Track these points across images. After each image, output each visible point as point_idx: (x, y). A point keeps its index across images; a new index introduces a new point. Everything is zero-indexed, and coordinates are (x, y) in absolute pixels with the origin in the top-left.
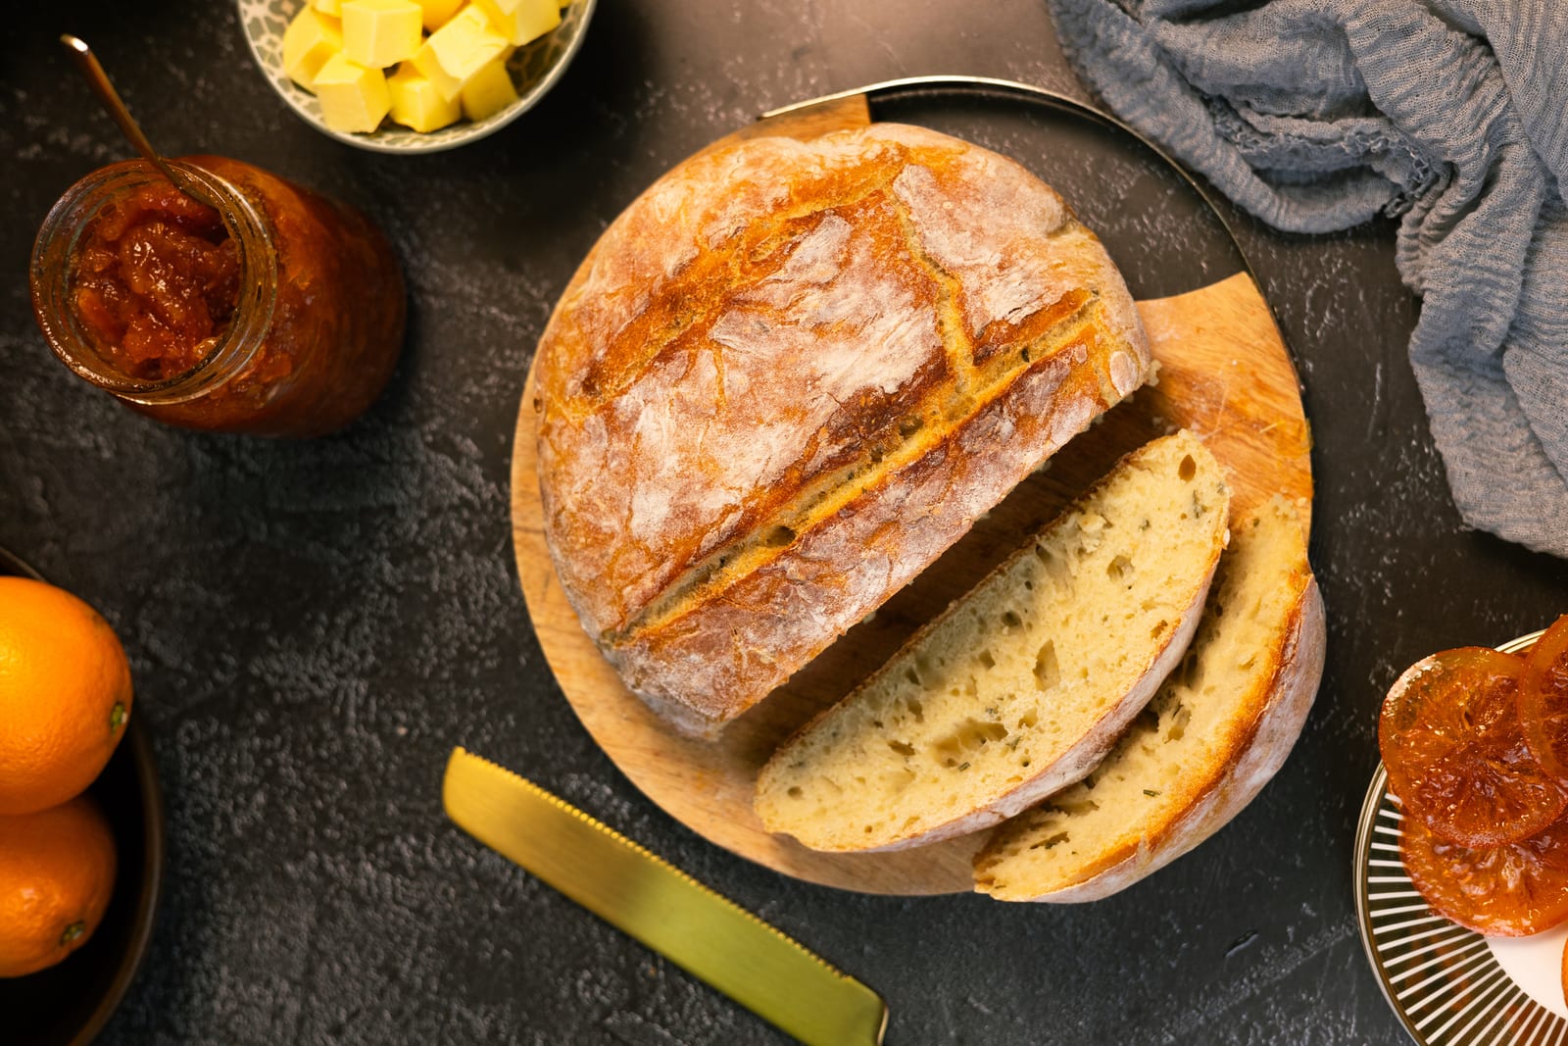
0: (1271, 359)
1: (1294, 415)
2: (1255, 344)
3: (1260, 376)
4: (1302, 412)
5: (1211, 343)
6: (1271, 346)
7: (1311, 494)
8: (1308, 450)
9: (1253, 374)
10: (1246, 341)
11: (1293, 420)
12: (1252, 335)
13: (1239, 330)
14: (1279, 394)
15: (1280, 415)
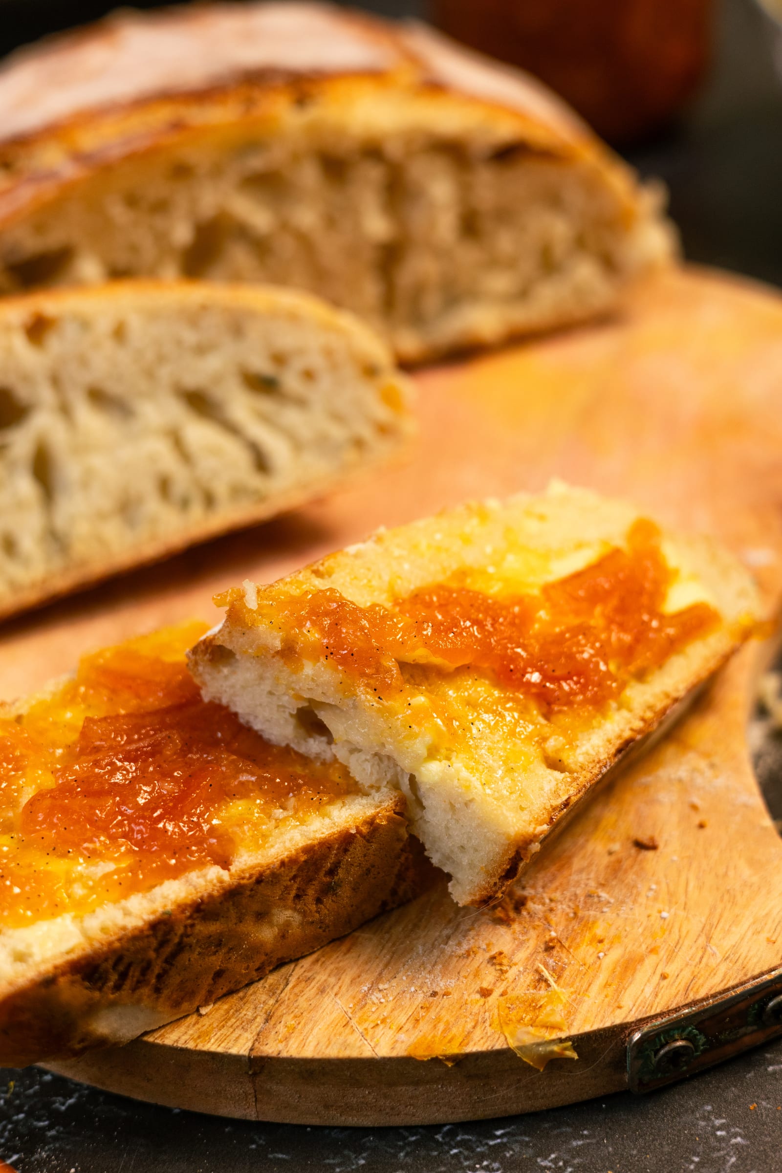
0: (686, 975)
1: (579, 1017)
2: (713, 948)
3: (650, 961)
4: (587, 1028)
5: (700, 888)
6: (713, 972)
7: (422, 1054)
8: (513, 1044)
9: (653, 951)
10: (717, 935)
11: (570, 1013)
12: (728, 943)
13: (736, 920)
14: (619, 992)
15: (579, 995)
